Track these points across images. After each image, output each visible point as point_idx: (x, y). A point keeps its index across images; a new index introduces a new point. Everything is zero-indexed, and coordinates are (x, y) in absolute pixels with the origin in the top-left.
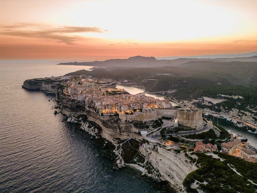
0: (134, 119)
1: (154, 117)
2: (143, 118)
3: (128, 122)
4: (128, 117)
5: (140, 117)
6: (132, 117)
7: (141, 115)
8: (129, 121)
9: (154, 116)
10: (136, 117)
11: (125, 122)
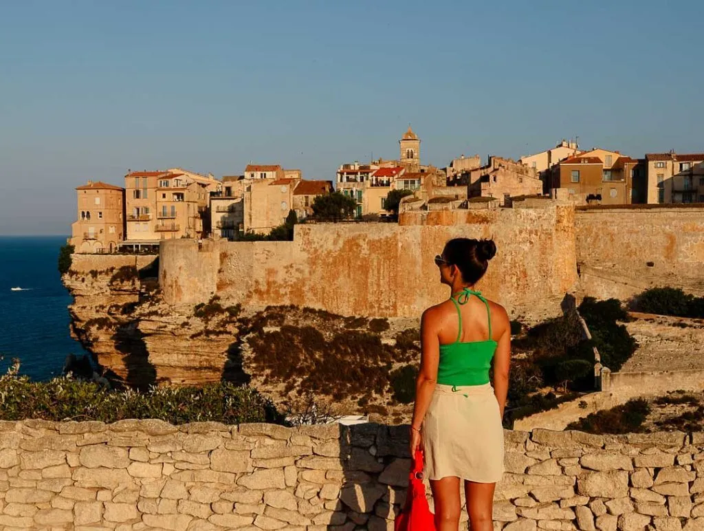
0: (297, 291)
1: (535, 278)
2: (394, 281)
3: (224, 323)
4: (234, 269)
5: (365, 269)
6: (271, 272)
7: (372, 244)
8: (237, 309)
9: (533, 272)
10: (319, 270)
11: (197, 315)
